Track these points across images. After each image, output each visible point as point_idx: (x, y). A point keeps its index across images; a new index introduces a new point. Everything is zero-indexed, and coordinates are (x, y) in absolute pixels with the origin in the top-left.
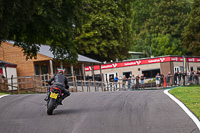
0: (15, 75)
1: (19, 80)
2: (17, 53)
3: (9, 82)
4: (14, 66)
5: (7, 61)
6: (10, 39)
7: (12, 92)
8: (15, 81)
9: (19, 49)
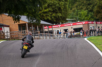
0: (9, 31)
1: (11, 34)
2: (10, 20)
3: (6, 34)
4: (8, 26)
5: (5, 24)
6: (6, 13)
7: (7, 39)
8: (9, 34)
9: (11, 18)
